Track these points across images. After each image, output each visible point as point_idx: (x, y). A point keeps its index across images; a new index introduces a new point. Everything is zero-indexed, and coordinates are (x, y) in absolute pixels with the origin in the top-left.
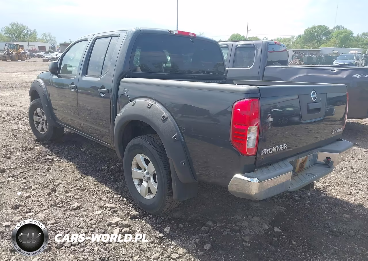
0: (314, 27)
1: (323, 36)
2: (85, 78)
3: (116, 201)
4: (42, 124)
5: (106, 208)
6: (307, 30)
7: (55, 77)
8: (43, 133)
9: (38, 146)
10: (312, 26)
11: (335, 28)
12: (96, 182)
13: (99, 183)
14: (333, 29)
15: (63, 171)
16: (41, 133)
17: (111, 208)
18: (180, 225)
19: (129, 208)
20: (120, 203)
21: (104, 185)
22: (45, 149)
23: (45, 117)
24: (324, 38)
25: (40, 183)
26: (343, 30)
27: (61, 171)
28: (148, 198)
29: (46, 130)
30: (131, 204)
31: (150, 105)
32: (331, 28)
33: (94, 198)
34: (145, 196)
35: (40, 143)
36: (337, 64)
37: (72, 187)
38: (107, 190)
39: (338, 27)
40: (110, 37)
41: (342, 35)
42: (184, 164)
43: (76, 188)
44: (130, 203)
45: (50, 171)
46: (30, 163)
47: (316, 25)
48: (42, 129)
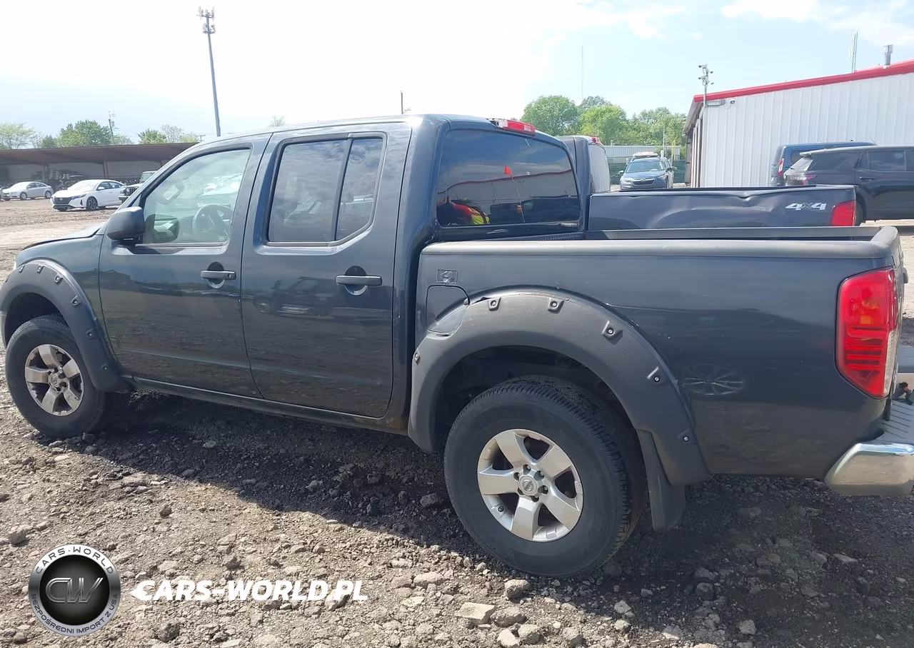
0: (543, 101)
1: (563, 121)
2: (265, 250)
3: (433, 562)
4: (59, 389)
5: (425, 585)
6: (529, 107)
7: (122, 251)
8: (64, 413)
9: (61, 453)
10: (538, 98)
11: (585, 102)
12: (334, 523)
13: (345, 526)
14: (581, 105)
15: (210, 510)
16: (56, 413)
17: (434, 583)
18: (643, 590)
19: (482, 575)
20: (447, 566)
21: (361, 526)
22: (90, 459)
23: (73, 368)
24: (566, 125)
25: (174, 555)
26: (603, 107)
27: (203, 510)
28: (546, 540)
29: (74, 402)
30: (483, 564)
31: (554, 304)
32: (578, 103)
33: (366, 565)
34: (533, 535)
35: (62, 444)
36: (629, 181)
37: (279, 549)
38: (387, 540)
39: (591, 102)
40: (347, 139)
41: (604, 118)
42: (686, 439)
43: (293, 549)
44: (475, 561)
45: (171, 515)
46: (81, 505)
47: (547, 95)
48: (61, 403)
